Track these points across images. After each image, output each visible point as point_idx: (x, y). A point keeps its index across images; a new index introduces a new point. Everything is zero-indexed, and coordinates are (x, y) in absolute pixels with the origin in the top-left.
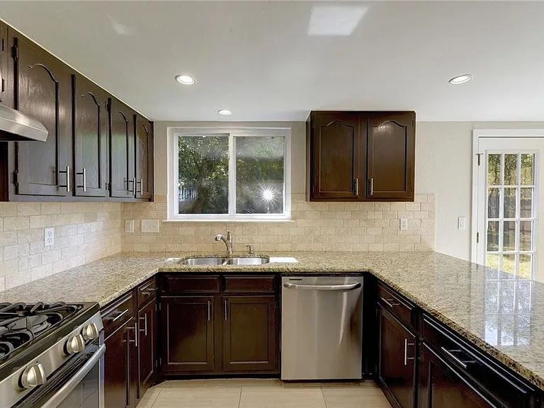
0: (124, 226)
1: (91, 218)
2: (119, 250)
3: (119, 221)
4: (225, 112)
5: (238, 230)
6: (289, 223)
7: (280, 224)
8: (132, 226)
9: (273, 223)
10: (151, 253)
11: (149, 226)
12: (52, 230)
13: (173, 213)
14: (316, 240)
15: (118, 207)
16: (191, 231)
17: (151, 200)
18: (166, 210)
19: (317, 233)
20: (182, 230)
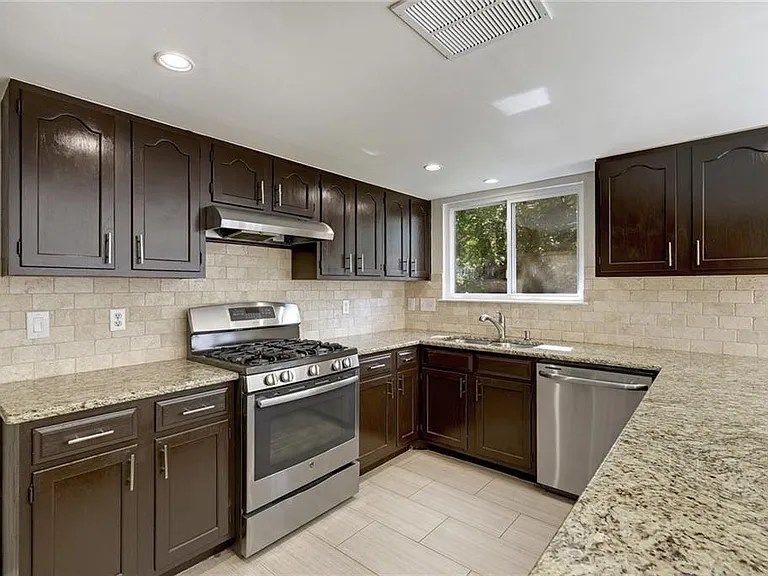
0: (407, 305)
1: (377, 294)
2: (403, 327)
3: (403, 299)
4: (492, 182)
5: (515, 313)
6: (581, 305)
7: (569, 307)
8: (413, 303)
9: (559, 305)
10: (428, 331)
11: (427, 304)
12: (348, 302)
13: (449, 292)
14: (624, 331)
15: (402, 287)
16: (465, 311)
17: (428, 278)
18: (441, 289)
19: (626, 321)
20: (457, 311)
